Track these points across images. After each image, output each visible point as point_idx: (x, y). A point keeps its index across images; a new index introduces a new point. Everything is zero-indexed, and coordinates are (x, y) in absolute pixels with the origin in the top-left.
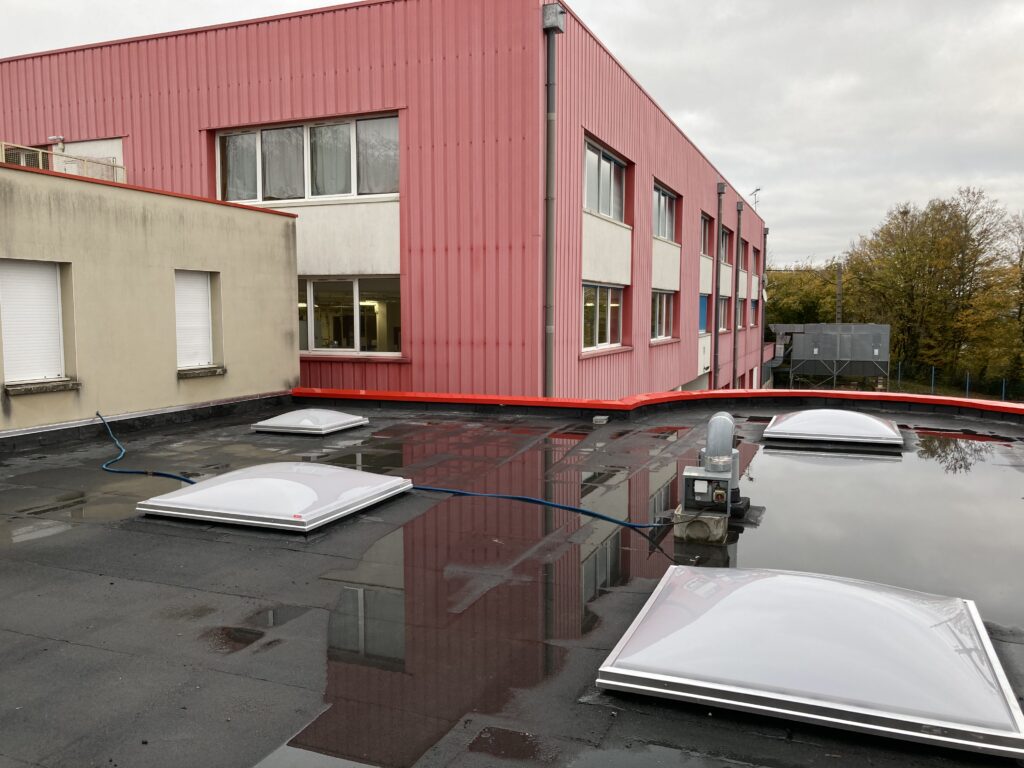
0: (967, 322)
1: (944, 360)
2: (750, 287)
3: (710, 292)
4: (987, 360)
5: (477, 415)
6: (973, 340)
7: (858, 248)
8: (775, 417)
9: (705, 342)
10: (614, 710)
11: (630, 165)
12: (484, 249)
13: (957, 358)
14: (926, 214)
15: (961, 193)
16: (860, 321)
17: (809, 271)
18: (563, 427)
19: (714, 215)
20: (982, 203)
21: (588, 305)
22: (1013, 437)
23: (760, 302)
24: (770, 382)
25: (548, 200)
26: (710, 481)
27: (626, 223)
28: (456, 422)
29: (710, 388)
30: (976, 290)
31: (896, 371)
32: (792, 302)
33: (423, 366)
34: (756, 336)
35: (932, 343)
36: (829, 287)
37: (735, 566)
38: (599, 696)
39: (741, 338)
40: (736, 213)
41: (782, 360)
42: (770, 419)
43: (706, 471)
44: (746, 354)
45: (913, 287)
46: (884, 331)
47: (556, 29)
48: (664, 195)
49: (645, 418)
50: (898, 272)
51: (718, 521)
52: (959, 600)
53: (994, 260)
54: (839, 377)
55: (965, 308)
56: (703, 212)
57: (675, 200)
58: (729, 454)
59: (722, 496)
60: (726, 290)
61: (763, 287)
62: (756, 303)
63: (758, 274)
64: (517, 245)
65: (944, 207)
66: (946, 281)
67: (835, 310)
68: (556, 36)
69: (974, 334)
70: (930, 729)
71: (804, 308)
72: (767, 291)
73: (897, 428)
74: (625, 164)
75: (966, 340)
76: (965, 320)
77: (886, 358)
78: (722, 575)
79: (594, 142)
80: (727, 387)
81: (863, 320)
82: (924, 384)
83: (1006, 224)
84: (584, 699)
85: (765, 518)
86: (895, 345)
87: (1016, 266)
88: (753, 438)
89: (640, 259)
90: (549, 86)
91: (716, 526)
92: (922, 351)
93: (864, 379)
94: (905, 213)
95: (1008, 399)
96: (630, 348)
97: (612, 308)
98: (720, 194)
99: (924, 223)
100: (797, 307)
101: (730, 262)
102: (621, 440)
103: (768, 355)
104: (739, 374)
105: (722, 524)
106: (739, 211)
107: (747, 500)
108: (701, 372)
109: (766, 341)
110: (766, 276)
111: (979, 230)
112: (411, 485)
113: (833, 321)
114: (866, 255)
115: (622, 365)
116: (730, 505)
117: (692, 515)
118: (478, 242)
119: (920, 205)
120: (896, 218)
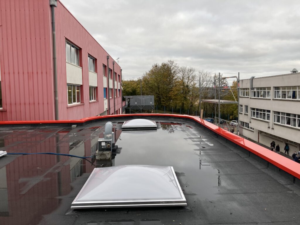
0: (172, 94)
1: (167, 104)
2: (118, 86)
3: (107, 87)
4: (177, 104)
5: (32, 127)
6: (174, 99)
7: (145, 75)
8: (125, 122)
9: (106, 101)
10: (77, 215)
11: (81, 49)
12: (33, 73)
13: (170, 104)
14: (161, 67)
15: (169, 61)
16: (147, 95)
17: (133, 81)
18: (62, 129)
19: (106, 65)
20: (174, 64)
21: (69, 91)
22: (182, 123)
23: (121, 90)
24: (124, 112)
25: (54, 59)
26: (106, 142)
27: (80, 66)
28: (24, 130)
29: (108, 115)
30: (173, 86)
31: (156, 108)
32: (129, 90)
33: (11, 112)
34: (120, 99)
35: (164, 100)
36: (139, 86)
37: (114, 166)
38: (72, 212)
39: (116, 100)
40: (113, 65)
41: (127, 106)
42: (124, 122)
43: (105, 139)
44: (117, 104)
45: (159, 86)
46: (152, 97)
47: (54, 6)
48: (91, 58)
49: (88, 125)
50: (155, 82)
51: (109, 153)
52: (169, 167)
53: (177, 79)
54: (142, 110)
55: (171, 91)
56: (103, 64)
57: (95, 60)
58: (111, 133)
59: (109, 146)
60: (111, 86)
61: (121, 86)
62: (120, 90)
63: (120, 82)
64: (44, 72)
65: (165, 65)
66: (167, 84)
67: (140, 92)
68: (54, 8)
69: (173, 98)
70: (162, 202)
71: (133, 91)
72: (122, 86)
73: (155, 123)
74: (79, 49)
75: (172, 99)
76: (171, 94)
77: (154, 104)
78: (110, 169)
79: (68, 41)
80: (113, 114)
81: (147, 94)
82: (163, 111)
83: (179, 70)
84: (67, 214)
85: (122, 151)
86: (155, 101)
87: (181, 80)
88: (119, 128)
89: (85, 77)
90: (53, 23)
91: (108, 155)
92: (162, 102)
93: (148, 110)
94: (156, 66)
95: (182, 114)
96: (83, 104)
97: (77, 92)
98: (108, 59)
99: (161, 69)
100: (131, 91)
101: (112, 78)
102: (81, 132)
103: (124, 104)
104: (116, 110)
105: (110, 154)
106: (113, 64)
107: (117, 146)
108: (105, 110)
109: (123, 100)
110: (122, 83)
111: (173, 71)
112: (6, 153)
113: (140, 95)
114: (147, 77)
115: (81, 109)
116: (112, 148)
117: (101, 152)
118: (30, 70)
119: (160, 64)
120: (154, 67)
